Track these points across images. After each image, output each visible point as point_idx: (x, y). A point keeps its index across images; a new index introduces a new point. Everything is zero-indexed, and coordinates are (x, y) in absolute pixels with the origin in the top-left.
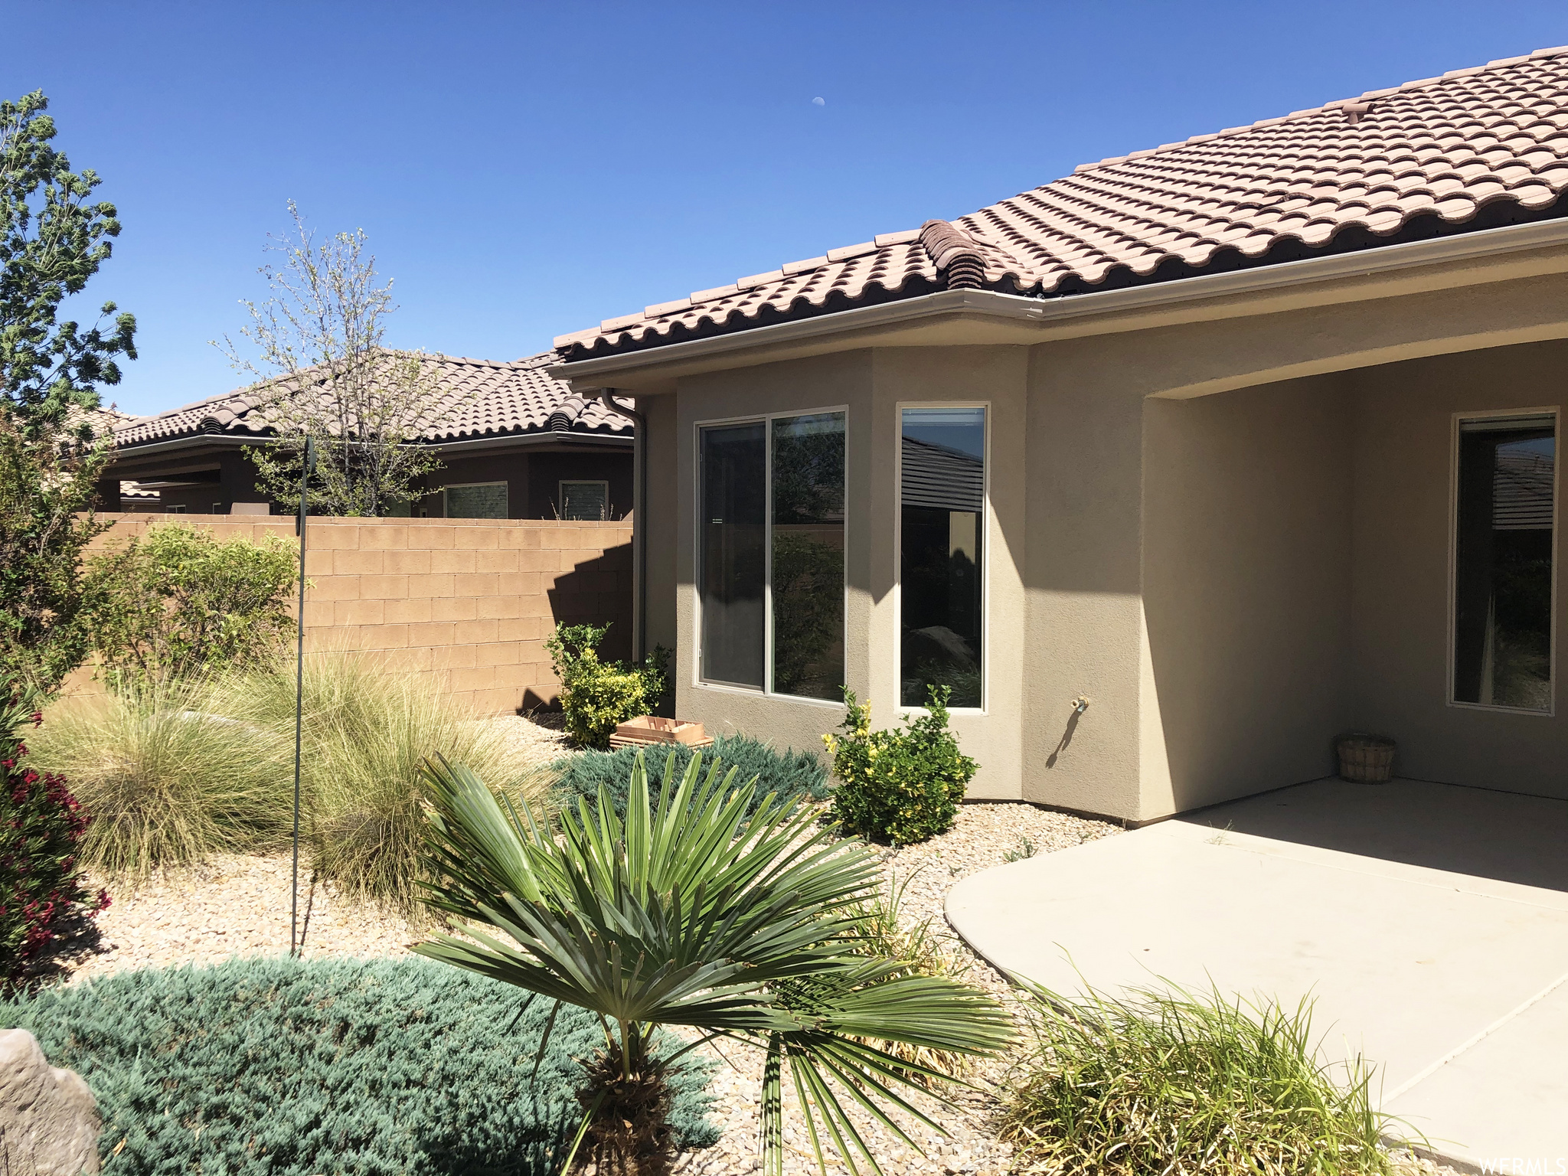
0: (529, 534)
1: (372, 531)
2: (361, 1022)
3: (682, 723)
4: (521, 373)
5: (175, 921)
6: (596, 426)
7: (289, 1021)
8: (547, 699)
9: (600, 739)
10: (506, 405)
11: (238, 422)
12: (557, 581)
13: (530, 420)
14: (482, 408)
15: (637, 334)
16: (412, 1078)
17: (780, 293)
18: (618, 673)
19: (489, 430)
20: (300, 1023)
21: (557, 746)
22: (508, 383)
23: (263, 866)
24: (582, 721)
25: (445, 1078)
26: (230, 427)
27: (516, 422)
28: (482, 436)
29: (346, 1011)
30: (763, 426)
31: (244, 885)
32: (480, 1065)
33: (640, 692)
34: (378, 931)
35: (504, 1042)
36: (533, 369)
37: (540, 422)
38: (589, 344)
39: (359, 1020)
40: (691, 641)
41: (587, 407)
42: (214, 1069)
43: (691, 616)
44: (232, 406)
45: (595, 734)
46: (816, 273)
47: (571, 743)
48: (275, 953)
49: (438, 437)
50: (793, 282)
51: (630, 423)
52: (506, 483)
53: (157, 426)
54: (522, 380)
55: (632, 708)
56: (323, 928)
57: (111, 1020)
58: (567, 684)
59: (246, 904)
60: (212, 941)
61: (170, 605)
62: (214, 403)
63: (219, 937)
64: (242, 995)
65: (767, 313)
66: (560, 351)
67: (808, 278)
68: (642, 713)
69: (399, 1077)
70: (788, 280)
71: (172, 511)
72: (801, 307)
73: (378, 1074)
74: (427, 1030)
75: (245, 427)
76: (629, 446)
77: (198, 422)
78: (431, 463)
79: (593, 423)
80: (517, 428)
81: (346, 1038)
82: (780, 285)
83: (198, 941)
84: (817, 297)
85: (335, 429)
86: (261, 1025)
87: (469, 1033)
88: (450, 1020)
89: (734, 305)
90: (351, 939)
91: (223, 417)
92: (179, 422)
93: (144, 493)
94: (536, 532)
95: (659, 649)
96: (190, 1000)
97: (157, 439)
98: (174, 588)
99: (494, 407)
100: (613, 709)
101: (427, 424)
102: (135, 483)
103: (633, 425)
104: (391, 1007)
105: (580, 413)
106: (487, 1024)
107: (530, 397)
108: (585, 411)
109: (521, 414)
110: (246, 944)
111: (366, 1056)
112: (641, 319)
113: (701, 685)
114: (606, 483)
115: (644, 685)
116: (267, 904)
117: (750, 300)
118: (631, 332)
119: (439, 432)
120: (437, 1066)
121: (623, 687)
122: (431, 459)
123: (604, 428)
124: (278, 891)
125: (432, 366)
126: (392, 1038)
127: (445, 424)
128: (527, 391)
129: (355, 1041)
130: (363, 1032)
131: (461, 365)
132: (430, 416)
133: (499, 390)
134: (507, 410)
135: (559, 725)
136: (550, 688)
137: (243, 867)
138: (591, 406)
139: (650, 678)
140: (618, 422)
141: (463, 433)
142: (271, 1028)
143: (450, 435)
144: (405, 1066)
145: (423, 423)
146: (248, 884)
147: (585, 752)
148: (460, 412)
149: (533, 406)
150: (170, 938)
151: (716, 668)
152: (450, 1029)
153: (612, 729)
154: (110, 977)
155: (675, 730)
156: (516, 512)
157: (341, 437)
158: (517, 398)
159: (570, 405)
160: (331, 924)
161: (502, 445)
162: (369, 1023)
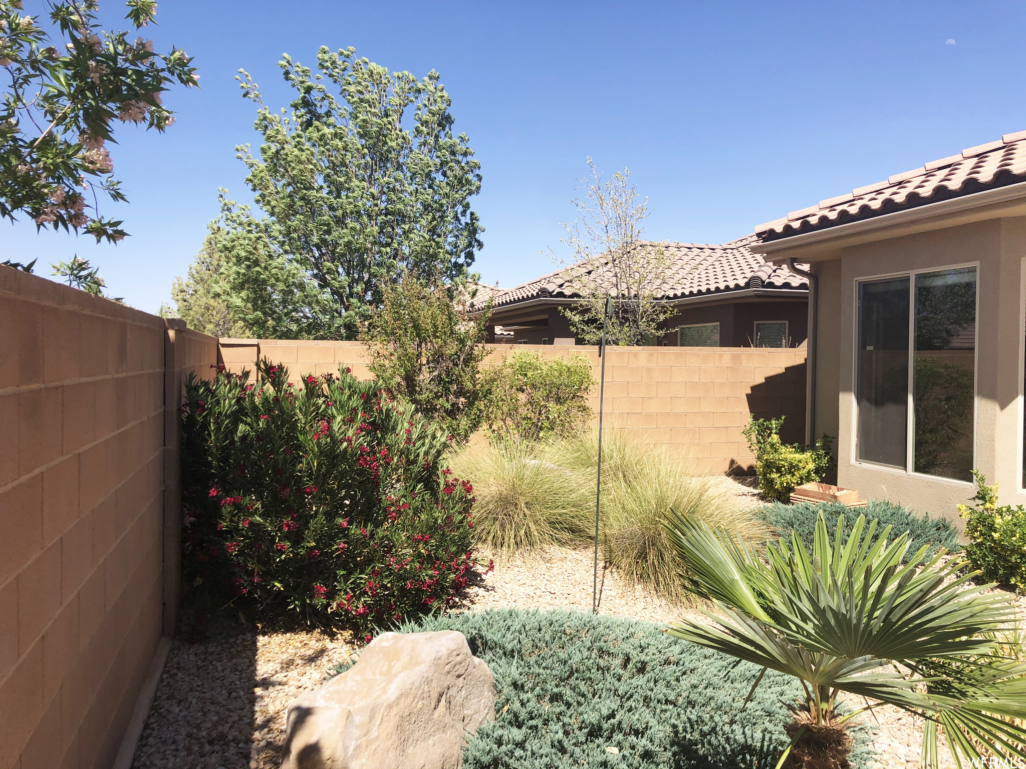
0: (735, 357)
1: (636, 355)
2: (637, 659)
3: (843, 489)
4: (729, 251)
5: (528, 583)
6: (781, 284)
7: (595, 651)
8: (745, 467)
9: (783, 495)
10: (719, 273)
11: (559, 290)
12: (753, 388)
13: (736, 282)
14: (703, 276)
15: (814, 220)
16: (669, 699)
17: (923, 184)
18: (796, 452)
19: (708, 290)
20: (602, 652)
21: (753, 498)
22: (720, 259)
23: (575, 556)
24: (770, 483)
25: (689, 703)
26: (554, 293)
27: (726, 283)
28: (704, 294)
29: (628, 650)
30: (907, 279)
31: (565, 566)
32: (711, 698)
33: (811, 466)
34: (643, 605)
35: (726, 686)
36: (737, 249)
37: (742, 283)
38: (779, 229)
39: (636, 656)
40: (850, 432)
41: (774, 271)
42: (554, 672)
43: (849, 413)
44: (554, 280)
45: (779, 493)
46: (952, 167)
47: (763, 497)
48: (584, 608)
49: (675, 295)
50: (933, 175)
51: (806, 281)
52: (718, 323)
53: (514, 293)
54: (730, 256)
55: (806, 477)
56: (610, 598)
57: (500, 635)
58: (759, 458)
59: (566, 578)
60: (548, 597)
61: (522, 397)
62: (545, 279)
63: (551, 595)
64: (568, 632)
65: (914, 199)
66: (759, 235)
67: (947, 171)
68: (813, 480)
69: (661, 696)
70: (929, 174)
71: (521, 343)
72: (941, 193)
73: (649, 693)
74: (677, 670)
75: (563, 293)
76: (805, 297)
77: (537, 291)
78: (671, 311)
79: (778, 282)
80: (727, 288)
81: (628, 667)
82: (923, 178)
83: (540, 596)
84: (955, 184)
85: (613, 292)
86: (579, 650)
87: (704, 677)
88: (691, 666)
89: (887, 194)
90: (626, 607)
91: (551, 287)
92: (526, 291)
93: (506, 333)
94: (739, 355)
95: (825, 436)
96: (540, 630)
97: (515, 301)
98: (525, 387)
99: (711, 275)
100: (792, 476)
101: (668, 287)
102: (501, 327)
103: (808, 283)
104: (655, 652)
105: (770, 276)
106: (715, 672)
107: (735, 266)
108: (773, 274)
109: (730, 278)
110: (566, 602)
111: (640, 680)
112: (815, 211)
113: (857, 464)
114: (787, 322)
115: (814, 461)
116: (577, 579)
117: (899, 191)
118: (809, 219)
119: (676, 292)
120: (684, 694)
121: (800, 461)
122: (671, 309)
123: (787, 285)
124: (584, 572)
125: (672, 250)
126: (656, 671)
127: (679, 287)
128: (734, 263)
129: (634, 670)
130: (639, 665)
131: (690, 248)
132: (671, 282)
133: (714, 263)
134: (720, 276)
135: (755, 484)
136: (747, 459)
137: (564, 555)
138: (777, 271)
139: (819, 457)
140: (797, 281)
141: (691, 292)
142: (586, 654)
143: (683, 294)
144: (664, 691)
145: (666, 287)
146: (568, 565)
147: (773, 504)
148: (689, 279)
149: (738, 272)
150: (525, 592)
151: (868, 452)
152: (691, 672)
153: (791, 490)
154: (496, 610)
155: (837, 494)
156: (724, 342)
157: (617, 297)
158: (727, 268)
159: (763, 271)
160: (615, 597)
161: (716, 299)
162: (642, 660)
